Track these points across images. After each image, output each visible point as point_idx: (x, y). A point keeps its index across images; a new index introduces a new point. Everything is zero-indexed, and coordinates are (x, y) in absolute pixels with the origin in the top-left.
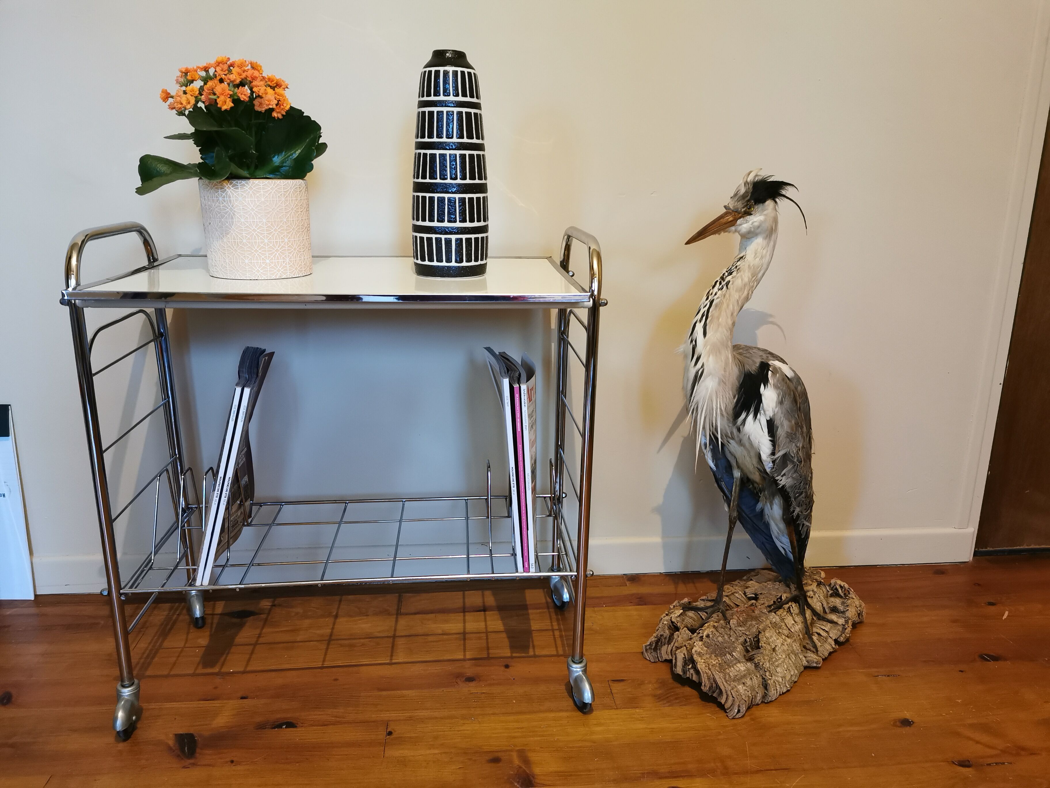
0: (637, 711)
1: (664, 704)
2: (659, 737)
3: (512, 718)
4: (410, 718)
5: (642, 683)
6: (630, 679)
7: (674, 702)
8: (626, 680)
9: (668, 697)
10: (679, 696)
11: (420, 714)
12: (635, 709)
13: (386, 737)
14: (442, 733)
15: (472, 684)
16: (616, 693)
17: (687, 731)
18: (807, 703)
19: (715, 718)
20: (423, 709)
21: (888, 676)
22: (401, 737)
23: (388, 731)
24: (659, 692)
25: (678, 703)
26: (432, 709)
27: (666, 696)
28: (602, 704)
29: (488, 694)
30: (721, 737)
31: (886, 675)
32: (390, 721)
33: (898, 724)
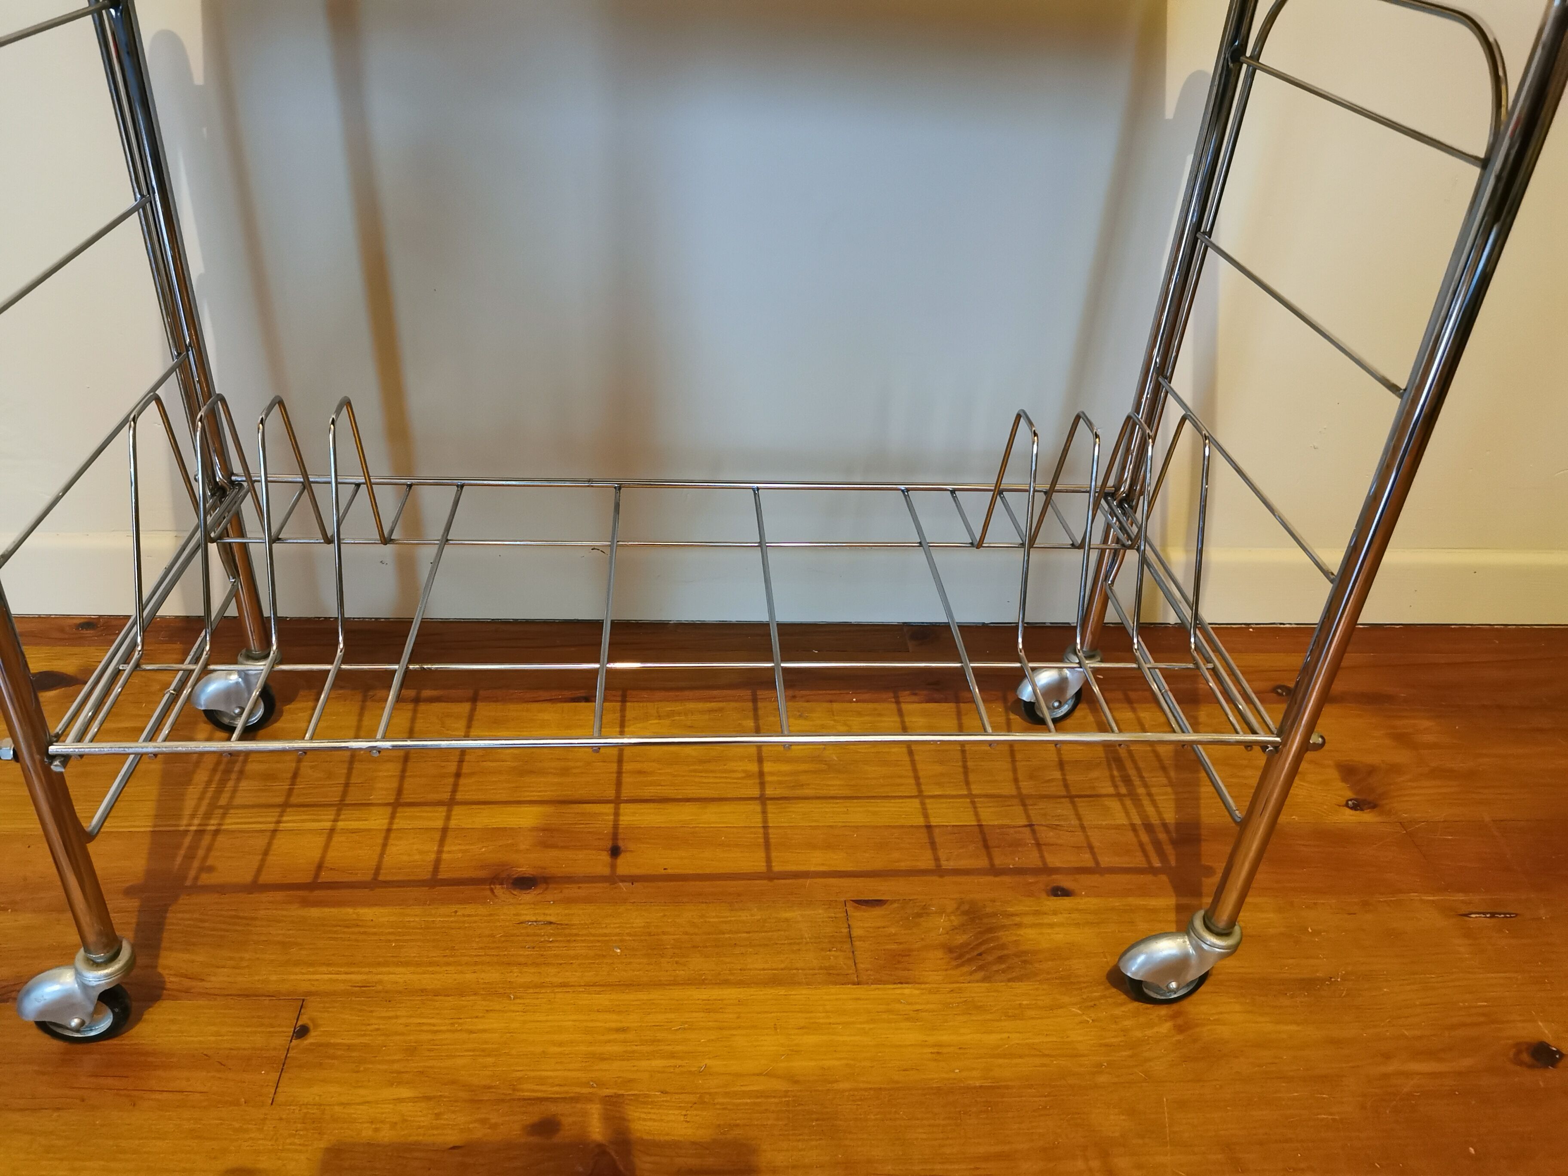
0: (907, 991)
1: (971, 973)
2: (953, 1071)
3: (604, 999)
4: (363, 991)
5: (923, 912)
6: (894, 901)
7: (995, 968)
8: (888, 900)
9: (980, 954)
10: (1005, 952)
11: (386, 978)
12: (899, 986)
13: (291, 1041)
14: (430, 1036)
15: (528, 896)
16: (861, 938)
17: (1021, 1057)
18: (1309, 985)
19: (1088, 1021)
20: (397, 964)
21: (1493, 915)
22: (328, 1045)
23: (299, 1023)
24: (961, 939)
25: (1004, 971)
26: (418, 964)
27: (976, 953)
28: (826, 968)
29: (559, 927)
30: (1102, 1079)
31: (1488, 913)
32: (309, 993)
33: (1526, 1057)
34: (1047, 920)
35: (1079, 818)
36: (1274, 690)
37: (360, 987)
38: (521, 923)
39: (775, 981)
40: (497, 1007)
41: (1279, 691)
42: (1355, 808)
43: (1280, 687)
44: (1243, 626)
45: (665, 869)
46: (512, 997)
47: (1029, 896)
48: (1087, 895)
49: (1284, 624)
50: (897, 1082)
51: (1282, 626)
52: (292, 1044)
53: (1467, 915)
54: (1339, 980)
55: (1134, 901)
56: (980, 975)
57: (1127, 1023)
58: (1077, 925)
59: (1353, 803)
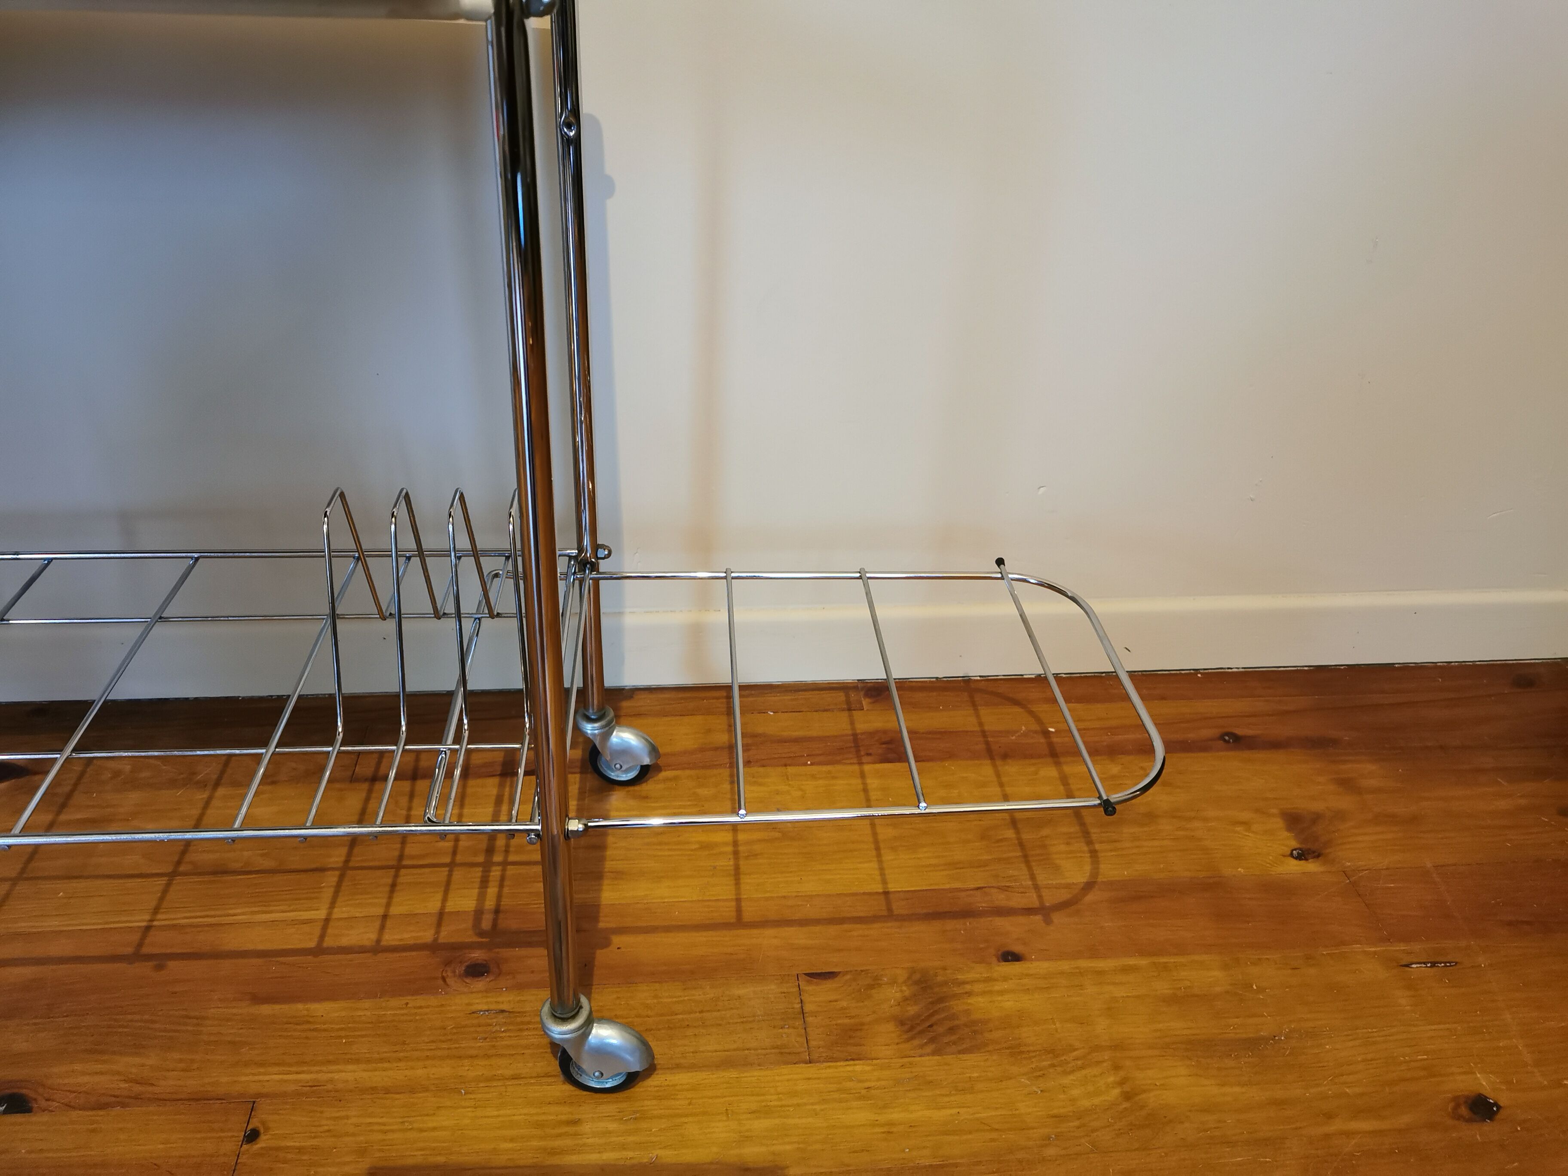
0: (858, 1068)
1: (921, 1046)
2: (904, 1151)
4: (314, 1091)
5: (875, 983)
6: (847, 973)
7: (946, 1040)
8: (840, 972)
9: (931, 1026)
10: (957, 1022)
11: (336, 1076)
12: (852, 1062)
13: (241, 1146)
14: (381, 1136)
15: (480, 984)
16: (815, 1014)
17: (970, 1133)
18: (1253, 1044)
19: (1036, 1093)
20: (349, 1062)
21: (1434, 964)
22: (278, 1149)
23: (250, 1127)
24: (912, 1010)
25: (954, 1043)
26: (369, 1061)
27: (928, 1024)
28: (777, 1047)
29: (511, 1015)
30: (1051, 1152)
31: (1428, 963)
32: (260, 1095)
33: (1464, 1111)
34: (997, 987)
35: (1033, 878)
36: (1222, 737)
37: (310, 1086)
38: (473, 1013)
39: (727, 1063)
40: (449, 1104)
41: (1227, 738)
42: (1299, 857)
43: (1227, 734)
44: (1192, 671)
45: (618, 948)
46: (463, 1092)
47: (980, 963)
48: (1037, 960)
49: (1231, 669)
50: (850, 1165)
51: (1230, 670)
52: (242, 1149)
53: (1407, 966)
54: (1283, 1038)
55: (1084, 963)
56: (930, 1048)
57: (1075, 1092)
58: (1027, 991)
59: (1298, 853)
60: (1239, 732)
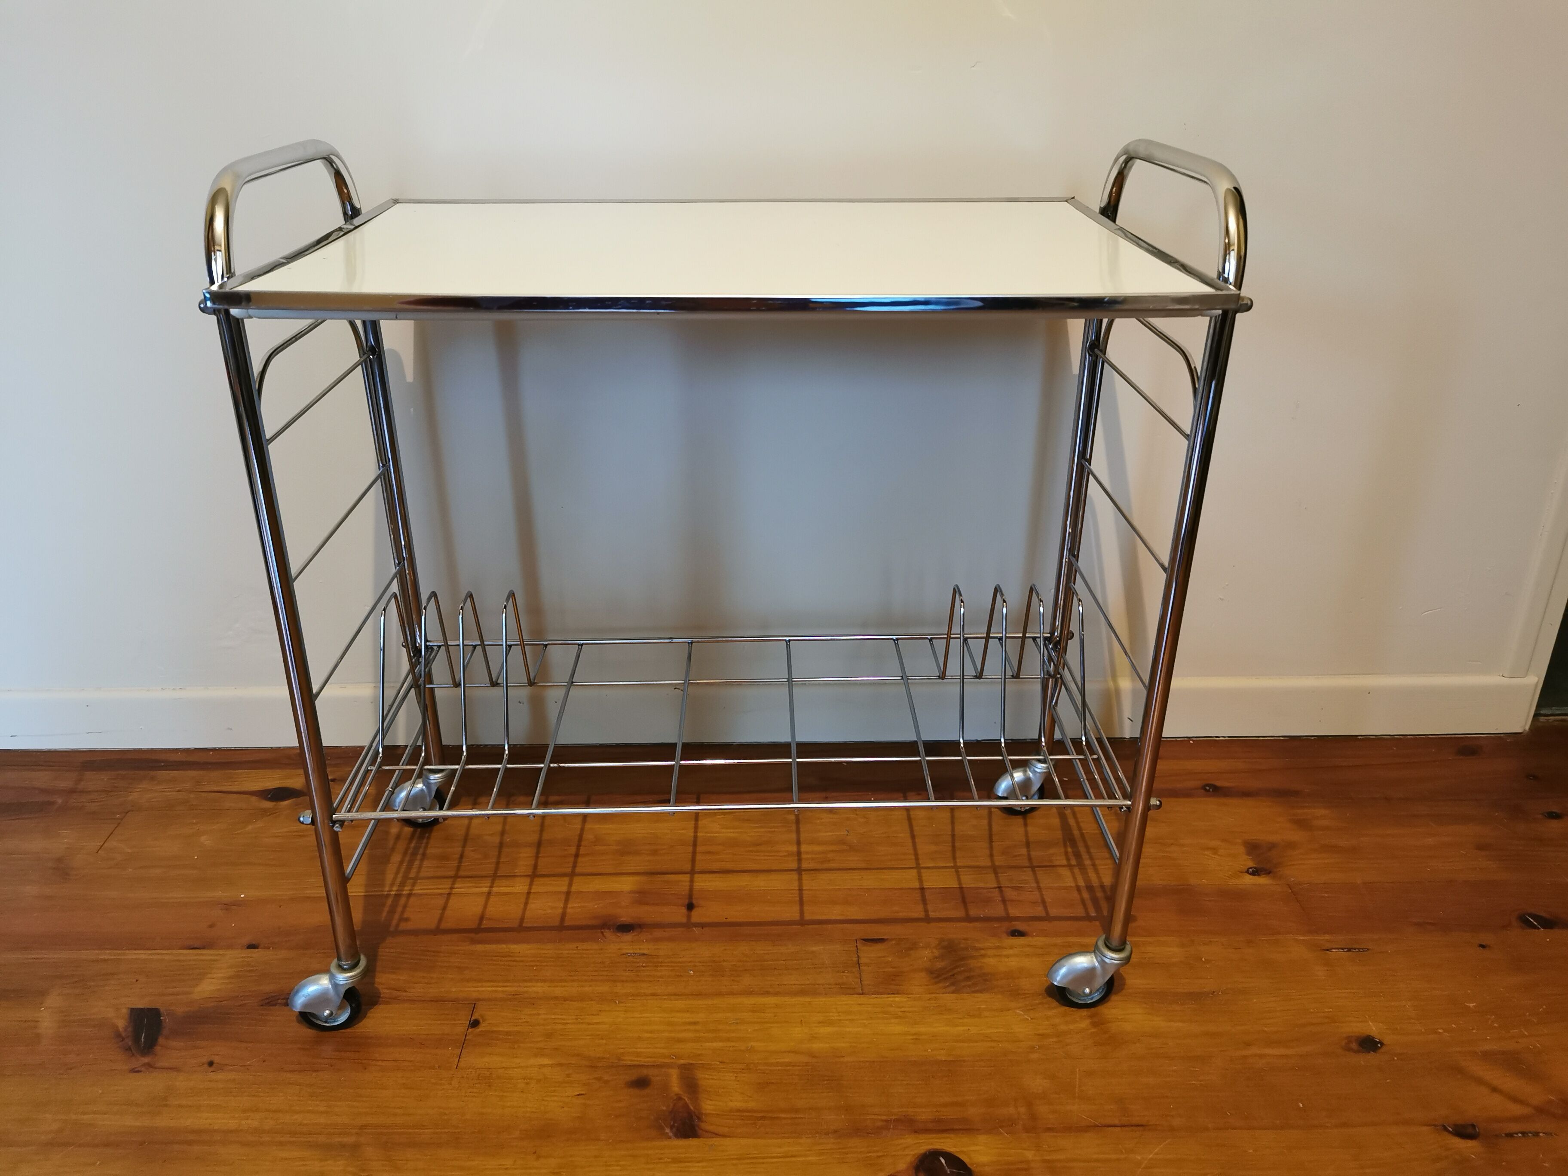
0: (897, 999)
1: (945, 987)
2: (927, 1051)
3: (680, 1004)
4: (515, 997)
5: (914, 946)
6: (891, 940)
7: (963, 984)
8: (887, 939)
9: (954, 975)
10: (972, 974)
11: (530, 990)
12: (893, 995)
13: (468, 1030)
14: (561, 1027)
15: (628, 937)
16: (866, 964)
17: (976, 1042)
18: (1196, 997)
19: (1028, 1019)
20: (537, 981)
21: (1349, 950)
22: (493, 1032)
23: (473, 1018)
24: (940, 965)
25: (969, 986)
26: (552, 981)
27: (951, 974)
28: (839, 984)
29: (650, 957)
30: (1035, 1056)
31: (1345, 949)
32: (479, 1000)
33: (1354, 1046)
34: (1005, 952)
35: (1037, 882)
36: (1204, 788)
37: (513, 995)
38: (623, 954)
39: (802, 993)
40: (607, 1008)
41: (1208, 788)
42: (1253, 874)
43: (1207, 785)
44: (1186, 739)
45: (726, 919)
46: (617, 1002)
47: (993, 936)
48: (1036, 936)
49: (1218, 737)
50: (887, 1058)
51: (1218, 739)
52: (468, 1031)
53: (1328, 950)
54: (1220, 993)
56: (953, 988)
57: (1057, 1021)
58: (1028, 956)
59: (1253, 871)
60: (1218, 783)
